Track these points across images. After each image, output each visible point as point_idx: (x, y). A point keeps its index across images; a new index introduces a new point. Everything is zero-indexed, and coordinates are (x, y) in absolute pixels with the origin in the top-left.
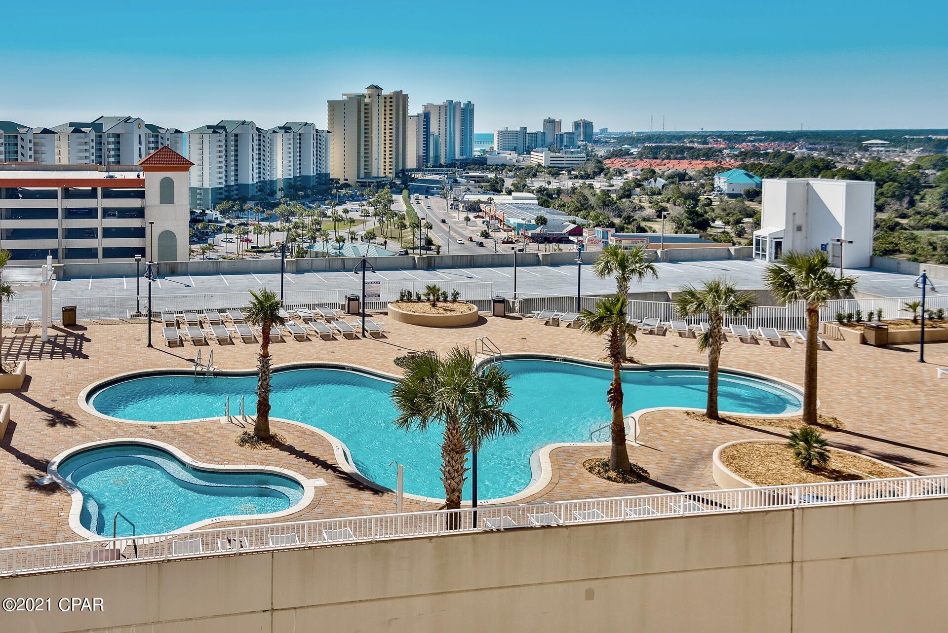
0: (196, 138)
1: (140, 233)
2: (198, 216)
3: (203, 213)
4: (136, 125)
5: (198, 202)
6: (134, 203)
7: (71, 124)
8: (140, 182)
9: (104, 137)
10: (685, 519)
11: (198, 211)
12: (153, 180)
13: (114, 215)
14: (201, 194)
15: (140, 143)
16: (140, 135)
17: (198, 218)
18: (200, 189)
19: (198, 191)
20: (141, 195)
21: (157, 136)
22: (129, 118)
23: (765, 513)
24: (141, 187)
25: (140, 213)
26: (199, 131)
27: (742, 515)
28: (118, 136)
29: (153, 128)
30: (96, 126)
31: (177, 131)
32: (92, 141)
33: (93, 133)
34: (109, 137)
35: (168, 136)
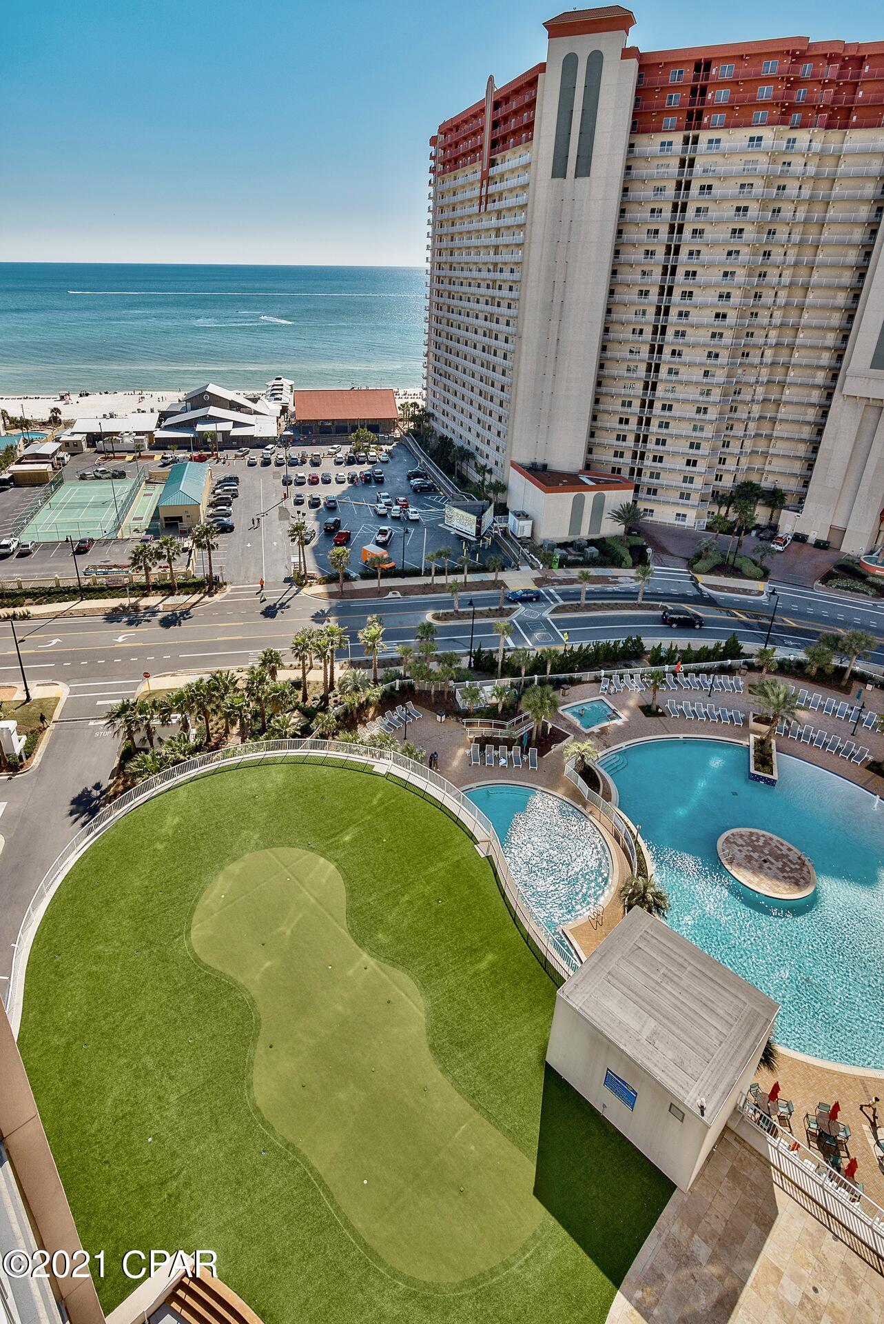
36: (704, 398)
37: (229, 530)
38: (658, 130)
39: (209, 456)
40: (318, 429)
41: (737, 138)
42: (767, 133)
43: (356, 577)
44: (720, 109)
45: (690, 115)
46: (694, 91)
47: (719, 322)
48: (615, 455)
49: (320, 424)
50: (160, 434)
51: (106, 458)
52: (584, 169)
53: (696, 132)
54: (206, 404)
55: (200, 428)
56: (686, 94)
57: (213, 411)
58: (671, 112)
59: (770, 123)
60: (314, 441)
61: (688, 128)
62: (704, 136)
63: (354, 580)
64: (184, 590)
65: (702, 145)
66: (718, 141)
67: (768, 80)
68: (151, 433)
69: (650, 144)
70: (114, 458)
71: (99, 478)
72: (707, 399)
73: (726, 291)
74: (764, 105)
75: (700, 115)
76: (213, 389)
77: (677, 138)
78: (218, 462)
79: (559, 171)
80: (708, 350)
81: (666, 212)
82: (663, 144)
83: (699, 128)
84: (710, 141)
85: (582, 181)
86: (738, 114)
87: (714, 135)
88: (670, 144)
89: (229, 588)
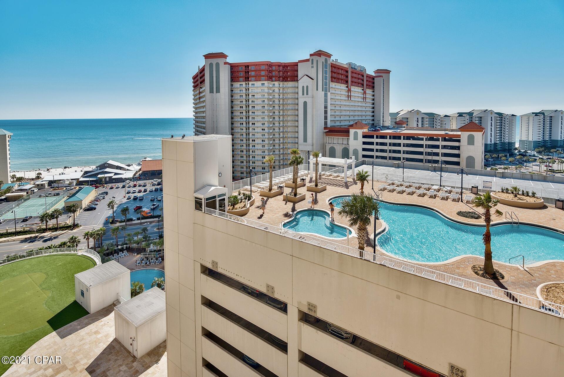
0: (525, 119)
1: (458, 156)
2: (523, 153)
3: (526, 152)
4: (490, 113)
5: (525, 147)
6: (456, 144)
7: (458, 113)
8: (459, 136)
9: (474, 118)
10: (445, 285)
11: (523, 151)
12: (464, 136)
13: (447, 148)
14: (527, 143)
15: (491, 120)
16: (491, 117)
17: (523, 154)
18: (527, 141)
19: (525, 142)
20: (459, 141)
21: (502, 117)
22: (487, 110)
23: (493, 299)
24: (459, 138)
25: (458, 148)
26: (528, 116)
27: (479, 295)
28: (481, 117)
29: (500, 115)
30: (470, 114)
31: (513, 115)
32: (468, 119)
33: (468, 116)
34: (476, 118)
35: (508, 117)
36: (263, 153)
37: (93, 209)
38: (239, 81)
39: (100, 186)
40: (150, 174)
41: (258, 84)
42: (266, 83)
43: (135, 219)
44: (253, 76)
45: (246, 78)
46: (246, 72)
47: (263, 131)
48: (241, 173)
49: (151, 172)
50: (82, 179)
51: (54, 190)
52: (218, 91)
53: (248, 82)
54: (106, 168)
55: (99, 176)
56: (244, 73)
57: (107, 170)
58: (241, 77)
59: (266, 80)
60: (148, 178)
61: (246, 81)
62: (250, 83)
63: (134, 220)
64: (62, 229)
65: (250, 85)
66: (254, 84)
67: (263, 70)
68: (78, 179)
69: (237, 85)
70: (58, 189)
71: (48, 196)
72: (264, 154)
73: (263, 122)
74: (263, 76)
75: (248, 79)
76: (111, 162)
77: (244, 83)
78: (103, 188)
79: (211, 91)
80: (262, 139)
81: (244, 102)
82: (240, 85)
83: (248, 81)
84: (252, 84)
85: (218, 94)
86: (258, 78)
87: (253, 83)
88: (242, 85)
89: (81, 228)
